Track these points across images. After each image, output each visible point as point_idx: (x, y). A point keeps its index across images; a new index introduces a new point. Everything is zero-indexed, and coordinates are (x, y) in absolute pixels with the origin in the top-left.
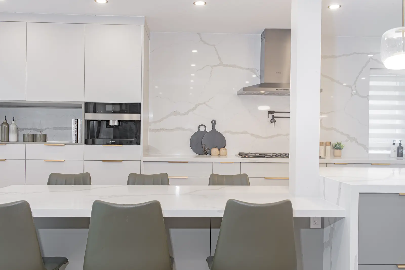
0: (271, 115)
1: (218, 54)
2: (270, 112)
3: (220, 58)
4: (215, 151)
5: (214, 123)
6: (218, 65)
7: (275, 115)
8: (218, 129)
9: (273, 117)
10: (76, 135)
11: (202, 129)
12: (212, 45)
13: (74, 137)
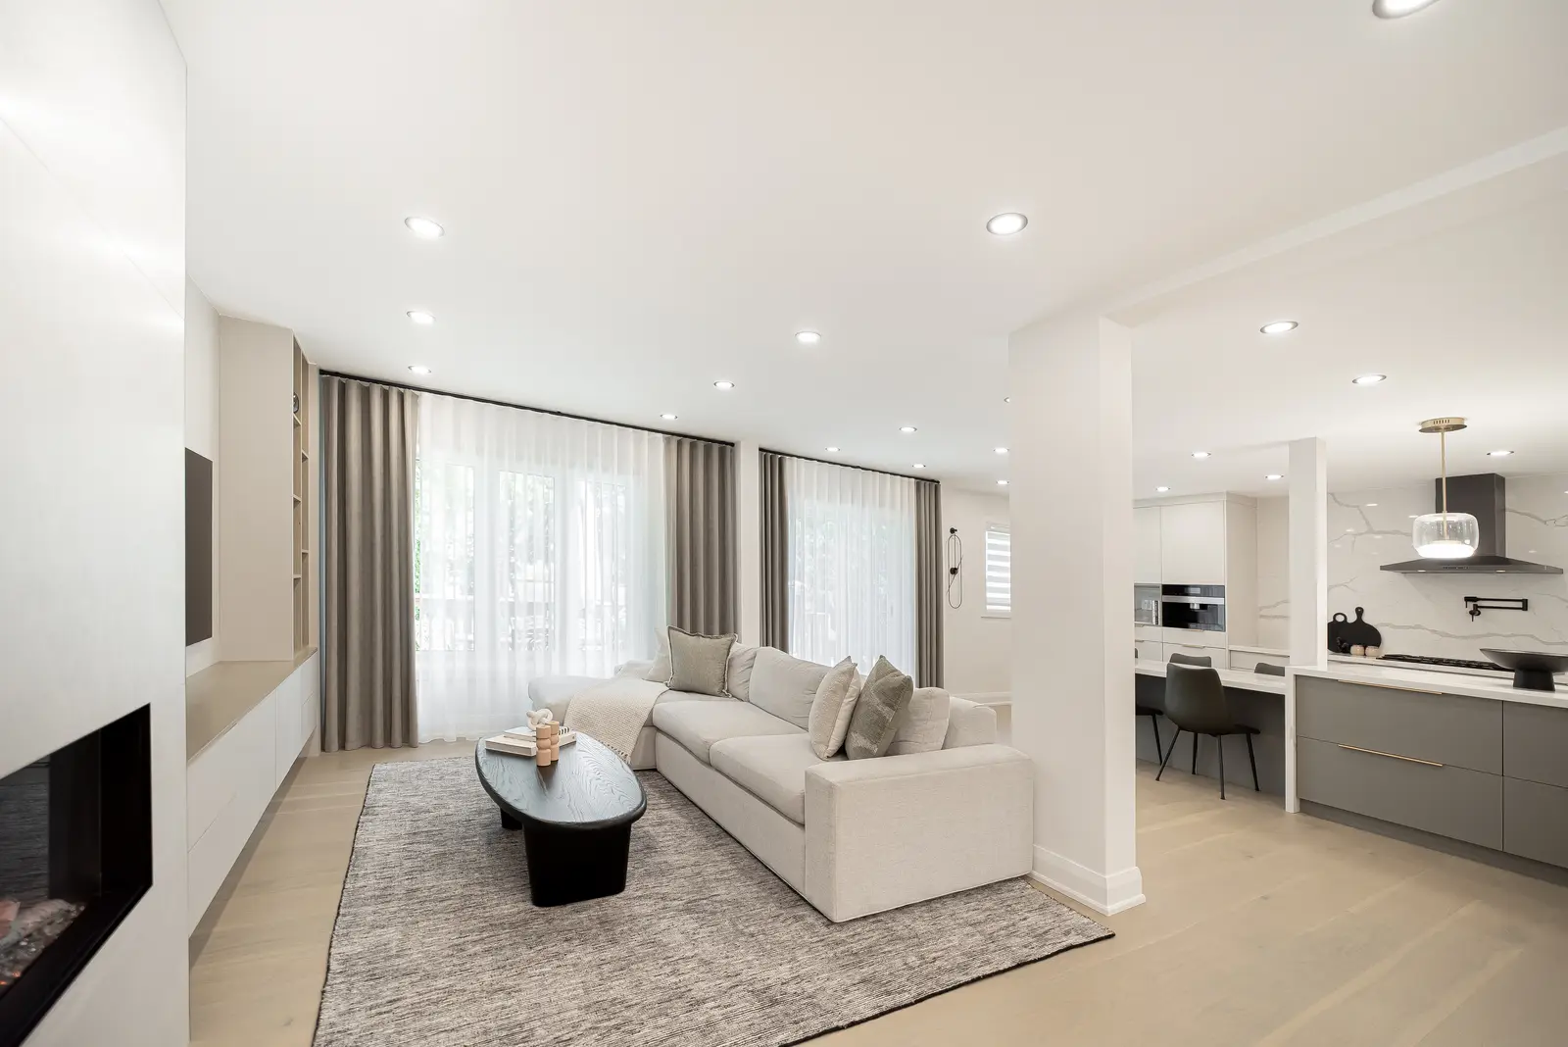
0: (1471, 605)
1: (1364, 518)
2: (1468, 599)
3: (1368, 523)
4: (1356, 649)
5: (1360, 612)
6: (1366, 533)
7: (1479, 603)
8: (1366, 619)
9: (1476, 607)
10: (1157, 617)
11: (1340, 619)
12: (1355, 507)
13: (1154, 619)
